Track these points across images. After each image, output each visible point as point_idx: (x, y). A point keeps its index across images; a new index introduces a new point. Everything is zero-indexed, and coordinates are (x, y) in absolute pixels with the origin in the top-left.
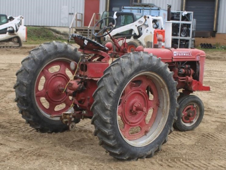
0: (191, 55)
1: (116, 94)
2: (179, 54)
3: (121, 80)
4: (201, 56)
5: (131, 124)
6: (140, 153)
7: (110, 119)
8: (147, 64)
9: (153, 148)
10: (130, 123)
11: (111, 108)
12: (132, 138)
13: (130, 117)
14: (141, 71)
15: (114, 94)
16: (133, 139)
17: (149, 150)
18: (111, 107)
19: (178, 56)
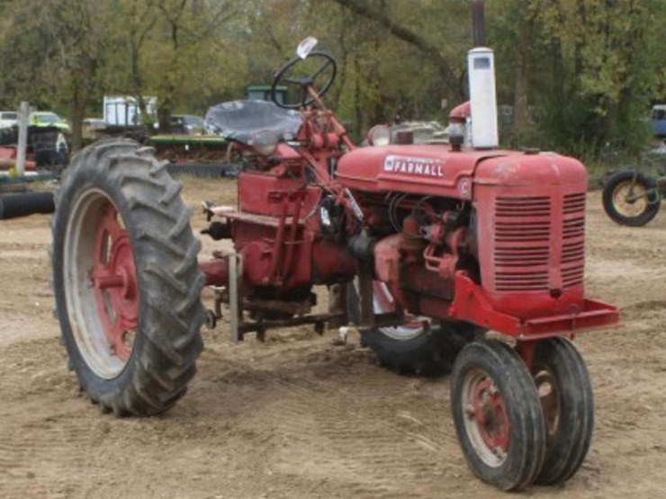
2: (401, 165)
4: (475, 179)
5: (124, 321)
13: (126, 302)
19: (396, 173)
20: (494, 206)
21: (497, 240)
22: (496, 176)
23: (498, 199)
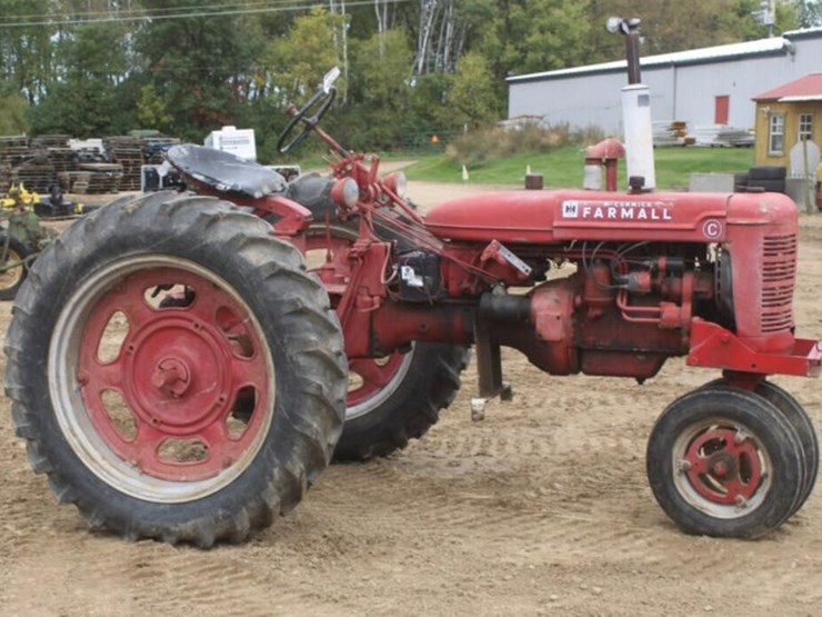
0: (666, 217)
1: (31, 317)
2: (593, 210)
3: (49, 276)
4: (729, 220)
5: (163, 427)
6: (142, 521)
7: (21, 390)
8: (144, 228)
9: (201, 515)
10: (155, 421)
11: (18, 358)
12: (172, 473)
13: (163, 402)
14: (129, 254)
15: (26, 315)
16: (175, 477)
17: (186, 521)
18: (19, 353)
19: (585, 220)
20: (762, 246)
21: (764, 281)
22: (761, 215)
23: (766, 238)
